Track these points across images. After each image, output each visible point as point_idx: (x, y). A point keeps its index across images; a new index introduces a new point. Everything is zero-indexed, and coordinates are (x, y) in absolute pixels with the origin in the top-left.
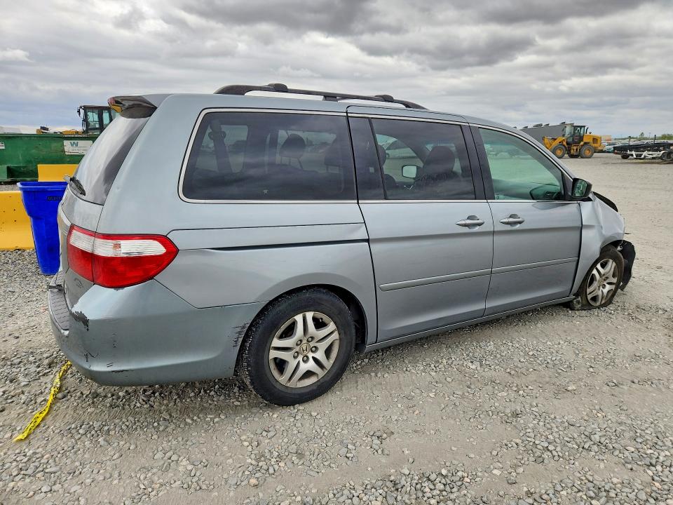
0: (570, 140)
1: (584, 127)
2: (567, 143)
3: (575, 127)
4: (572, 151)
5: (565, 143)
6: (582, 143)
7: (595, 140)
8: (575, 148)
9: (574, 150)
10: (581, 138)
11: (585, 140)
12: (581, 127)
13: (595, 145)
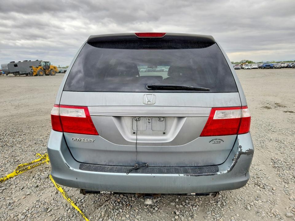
0: (45, 68)
1: (49, 62)
2: (44, 69)
3: (46, 62)
4: (46, 73)
5: (42, 69)
6: (50, 69)
7: (55, 68)
8: (48, 71)
9: (47, 72)
10: (49, 67)
11: (51, 68)
12: (48, 62)
13: (55, 70)
